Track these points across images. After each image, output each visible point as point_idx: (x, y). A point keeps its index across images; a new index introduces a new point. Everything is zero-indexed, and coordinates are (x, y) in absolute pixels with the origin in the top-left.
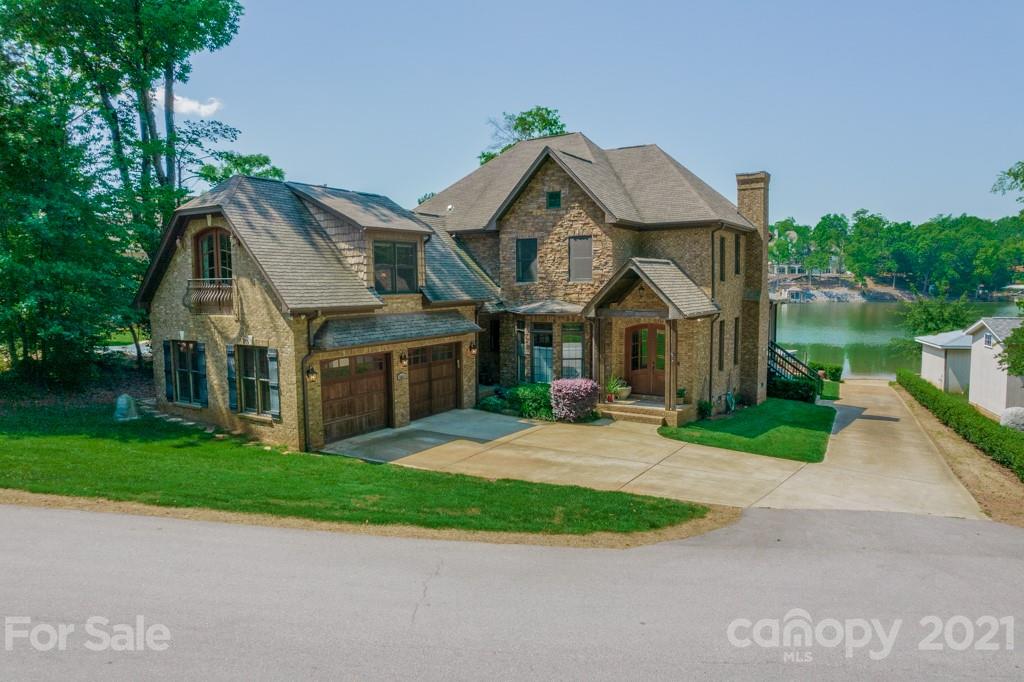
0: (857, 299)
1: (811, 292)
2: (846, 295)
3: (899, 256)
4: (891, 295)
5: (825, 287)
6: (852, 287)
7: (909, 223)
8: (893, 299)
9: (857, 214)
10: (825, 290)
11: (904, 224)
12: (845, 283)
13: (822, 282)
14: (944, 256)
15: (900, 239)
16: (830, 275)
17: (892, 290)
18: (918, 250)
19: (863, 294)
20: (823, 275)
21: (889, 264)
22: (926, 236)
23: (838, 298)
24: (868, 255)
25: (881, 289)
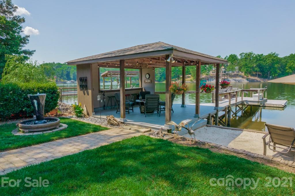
0: (245, 81)
1: (229, 79)
2: (241, 80)
3: (259, 66)
4: (256, 80)
5: (233, 77)
6: (243, 77)
7: (262, 54)
8: (257, 81)
9: (241, 54)
10: (234, 78)
11: (261, 55)
12: (241, 76)
13: (232, 76)
14: (276, 66)
15: (260, 60)
16: (235, 73)
17: (256, 78)
18: (267, 63)
19: (247, 79)
20: (232, 73)
21: (256, 69)
22: (270, 59)
23: (239, 81)
24: (249, 66)
25: (253, 78)
